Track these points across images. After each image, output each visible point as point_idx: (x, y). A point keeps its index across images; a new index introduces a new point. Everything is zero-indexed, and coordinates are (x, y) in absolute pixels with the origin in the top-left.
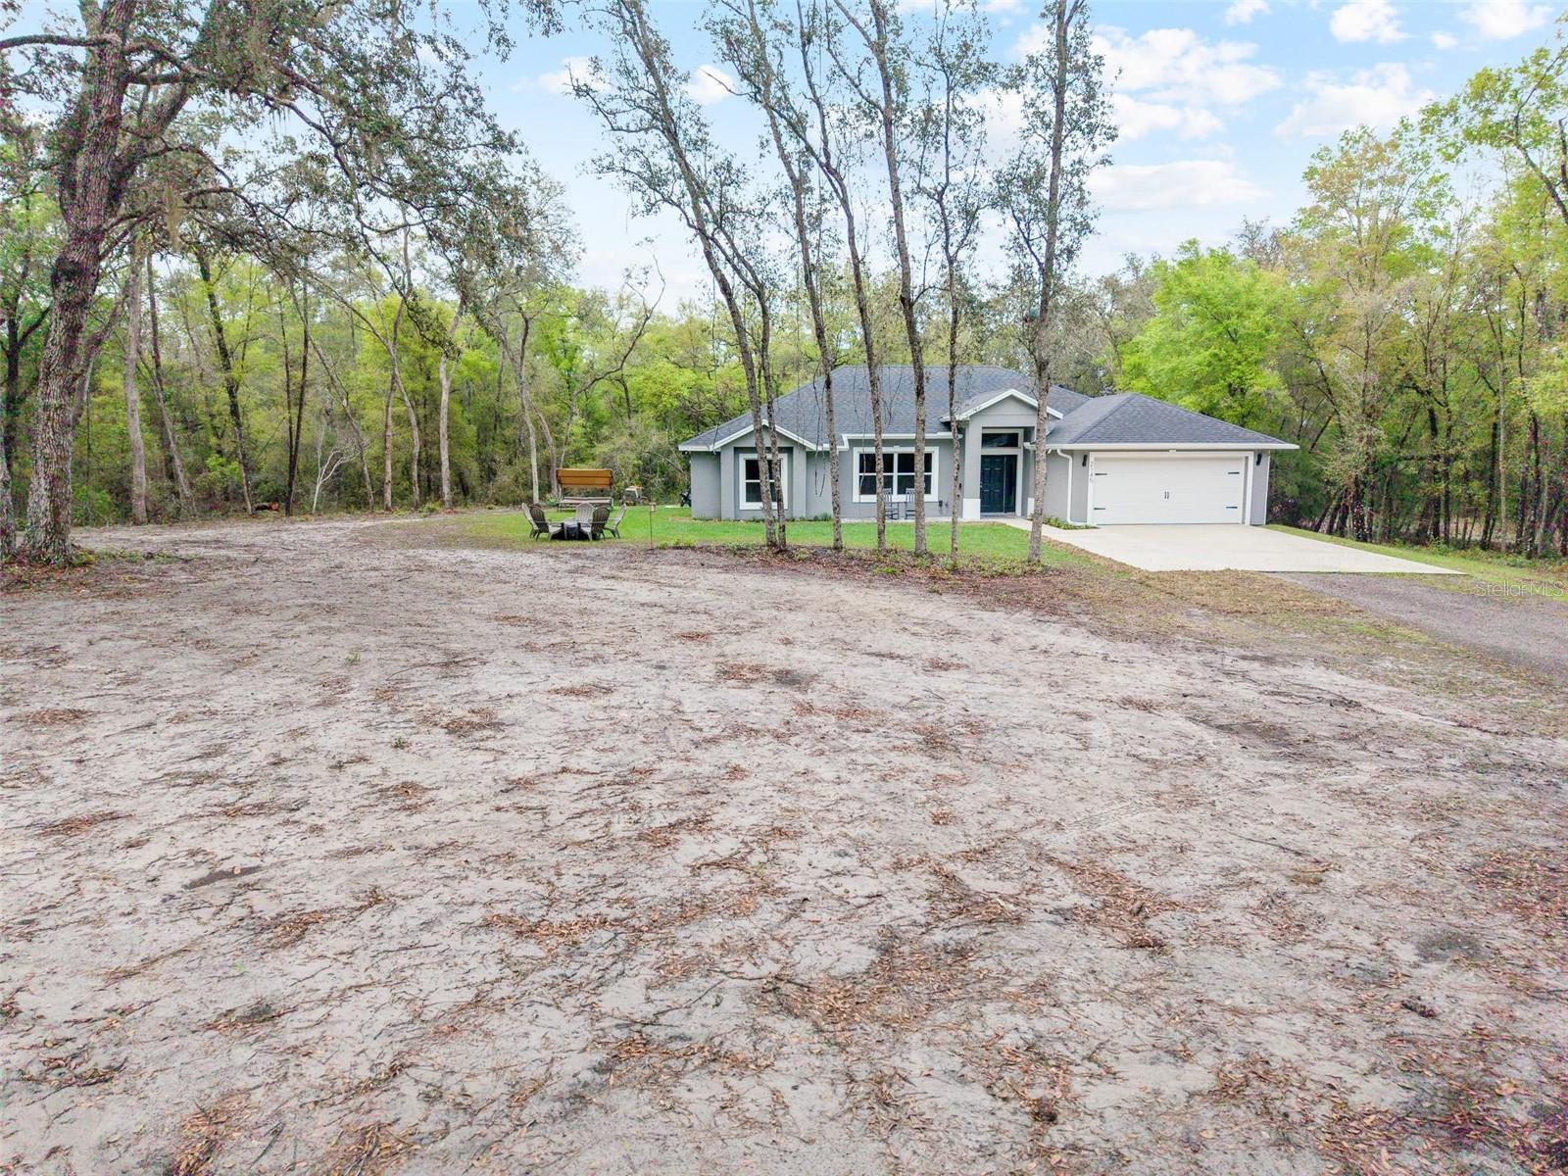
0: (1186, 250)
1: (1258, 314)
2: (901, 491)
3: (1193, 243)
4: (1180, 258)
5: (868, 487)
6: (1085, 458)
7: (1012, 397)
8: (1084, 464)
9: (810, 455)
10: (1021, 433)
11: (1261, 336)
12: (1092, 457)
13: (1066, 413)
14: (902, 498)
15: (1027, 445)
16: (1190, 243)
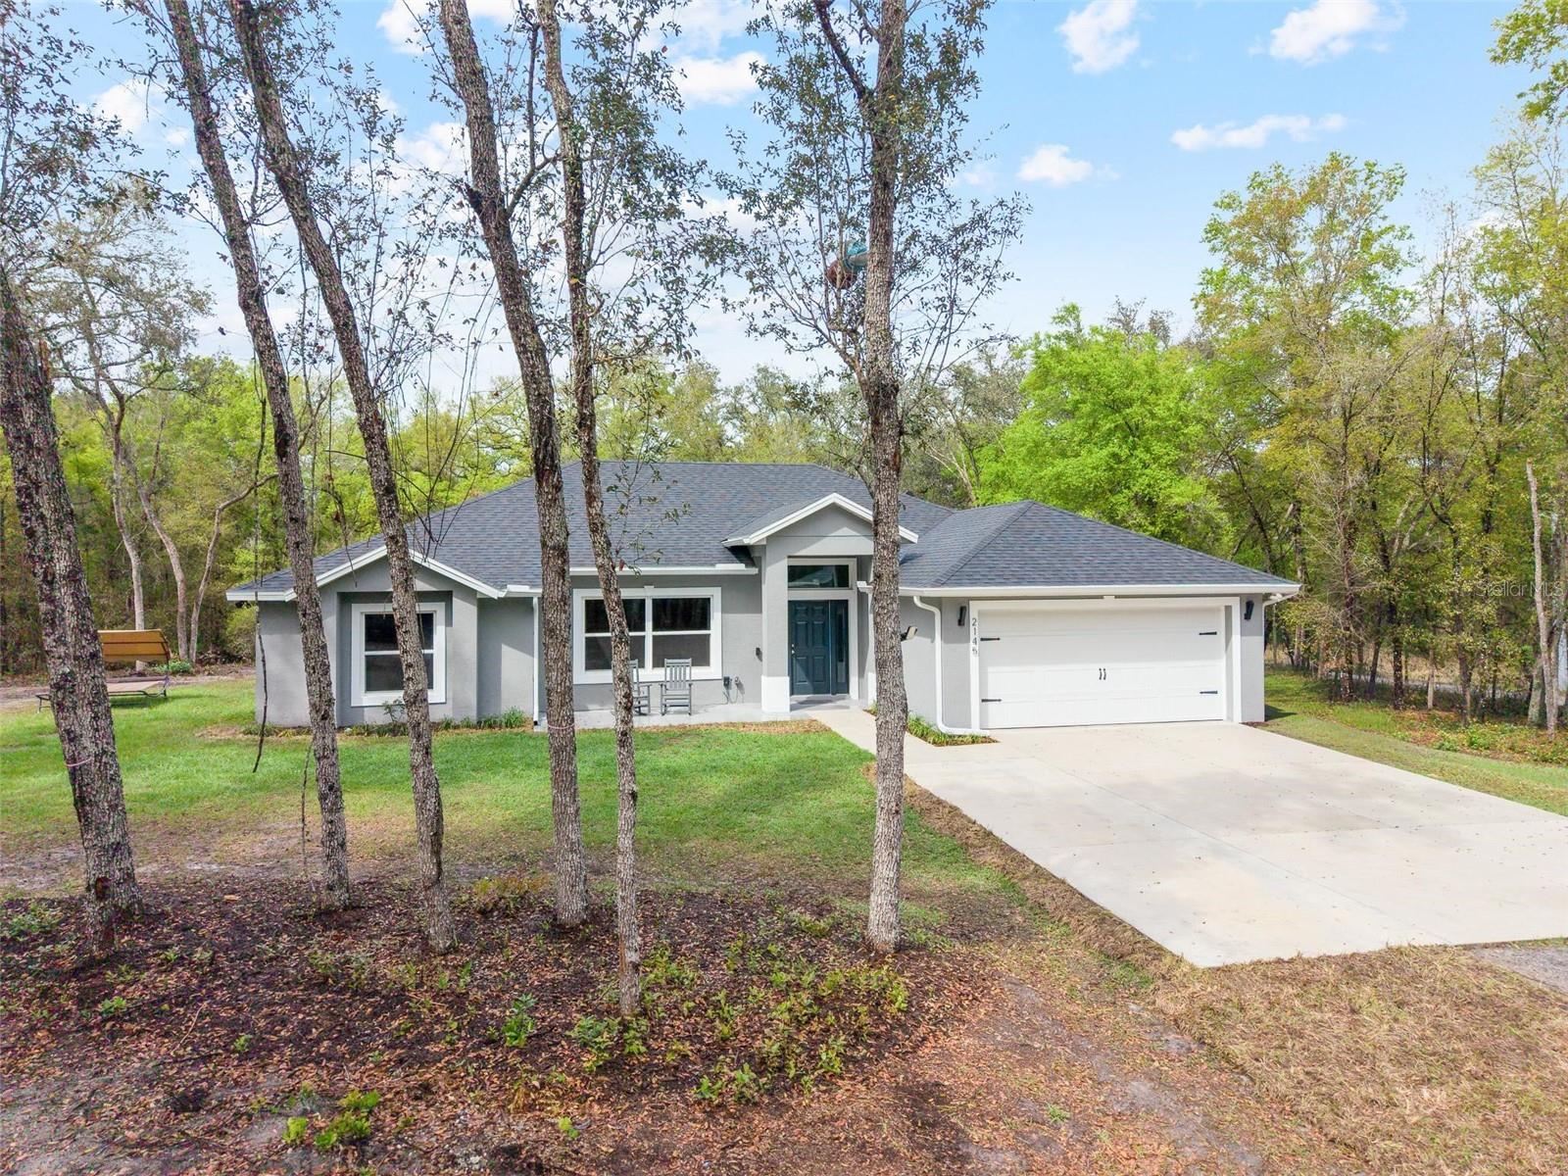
0: (1062, 320)
1: (1170, 399)
2: (658, 663)
3: (1072, 310)
4: (1057, 329)
5: (598, 657)
6: (963, 611)
7: (834, 508)
8: (961, 622)
9: (485, 606)
10: (853, 566)
11: (1175, 429)
12: (974, 609)
13: (923, 533)
14: (659, 674)
15: (862, 585)
16: (1067, 309)
